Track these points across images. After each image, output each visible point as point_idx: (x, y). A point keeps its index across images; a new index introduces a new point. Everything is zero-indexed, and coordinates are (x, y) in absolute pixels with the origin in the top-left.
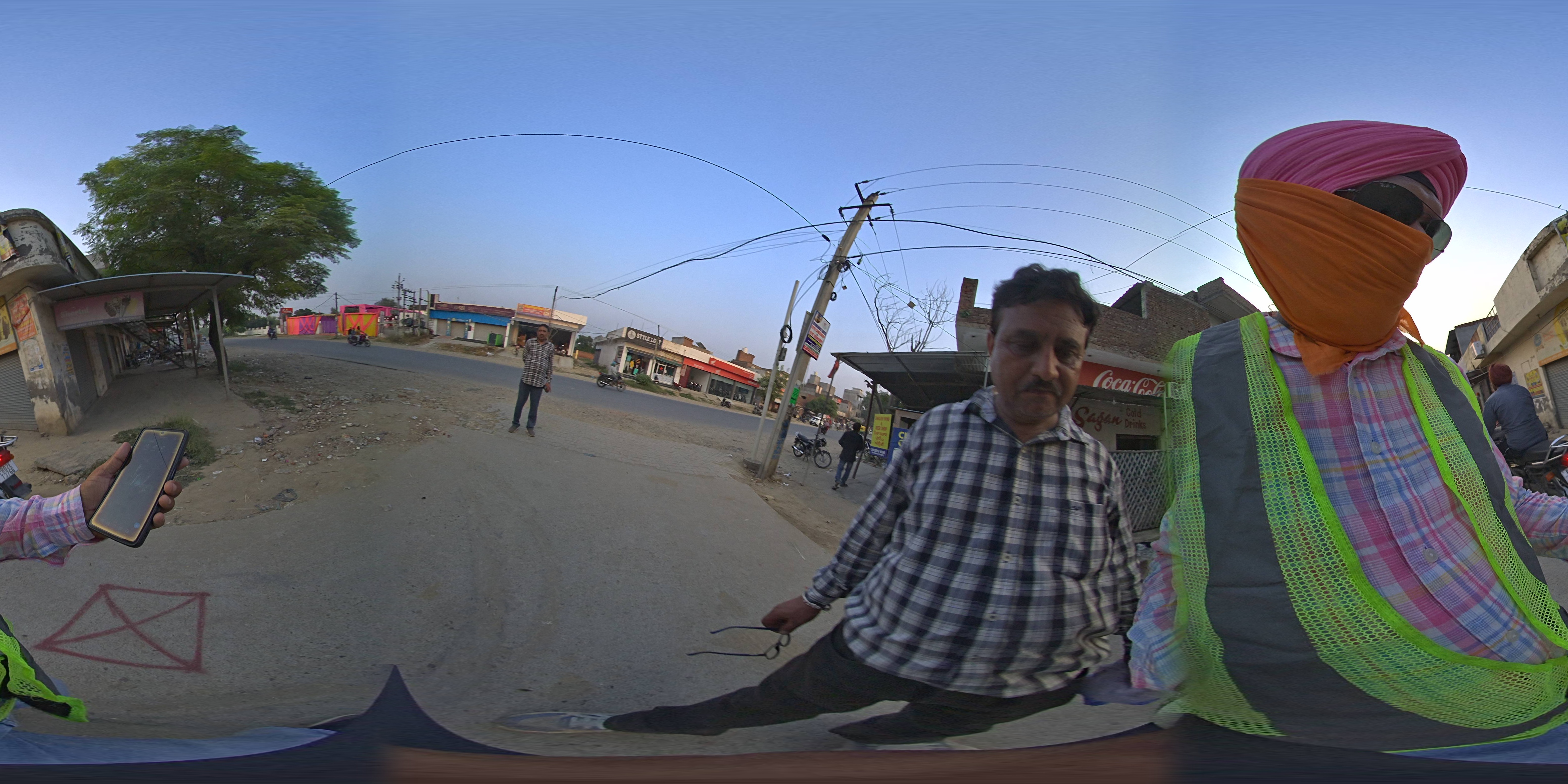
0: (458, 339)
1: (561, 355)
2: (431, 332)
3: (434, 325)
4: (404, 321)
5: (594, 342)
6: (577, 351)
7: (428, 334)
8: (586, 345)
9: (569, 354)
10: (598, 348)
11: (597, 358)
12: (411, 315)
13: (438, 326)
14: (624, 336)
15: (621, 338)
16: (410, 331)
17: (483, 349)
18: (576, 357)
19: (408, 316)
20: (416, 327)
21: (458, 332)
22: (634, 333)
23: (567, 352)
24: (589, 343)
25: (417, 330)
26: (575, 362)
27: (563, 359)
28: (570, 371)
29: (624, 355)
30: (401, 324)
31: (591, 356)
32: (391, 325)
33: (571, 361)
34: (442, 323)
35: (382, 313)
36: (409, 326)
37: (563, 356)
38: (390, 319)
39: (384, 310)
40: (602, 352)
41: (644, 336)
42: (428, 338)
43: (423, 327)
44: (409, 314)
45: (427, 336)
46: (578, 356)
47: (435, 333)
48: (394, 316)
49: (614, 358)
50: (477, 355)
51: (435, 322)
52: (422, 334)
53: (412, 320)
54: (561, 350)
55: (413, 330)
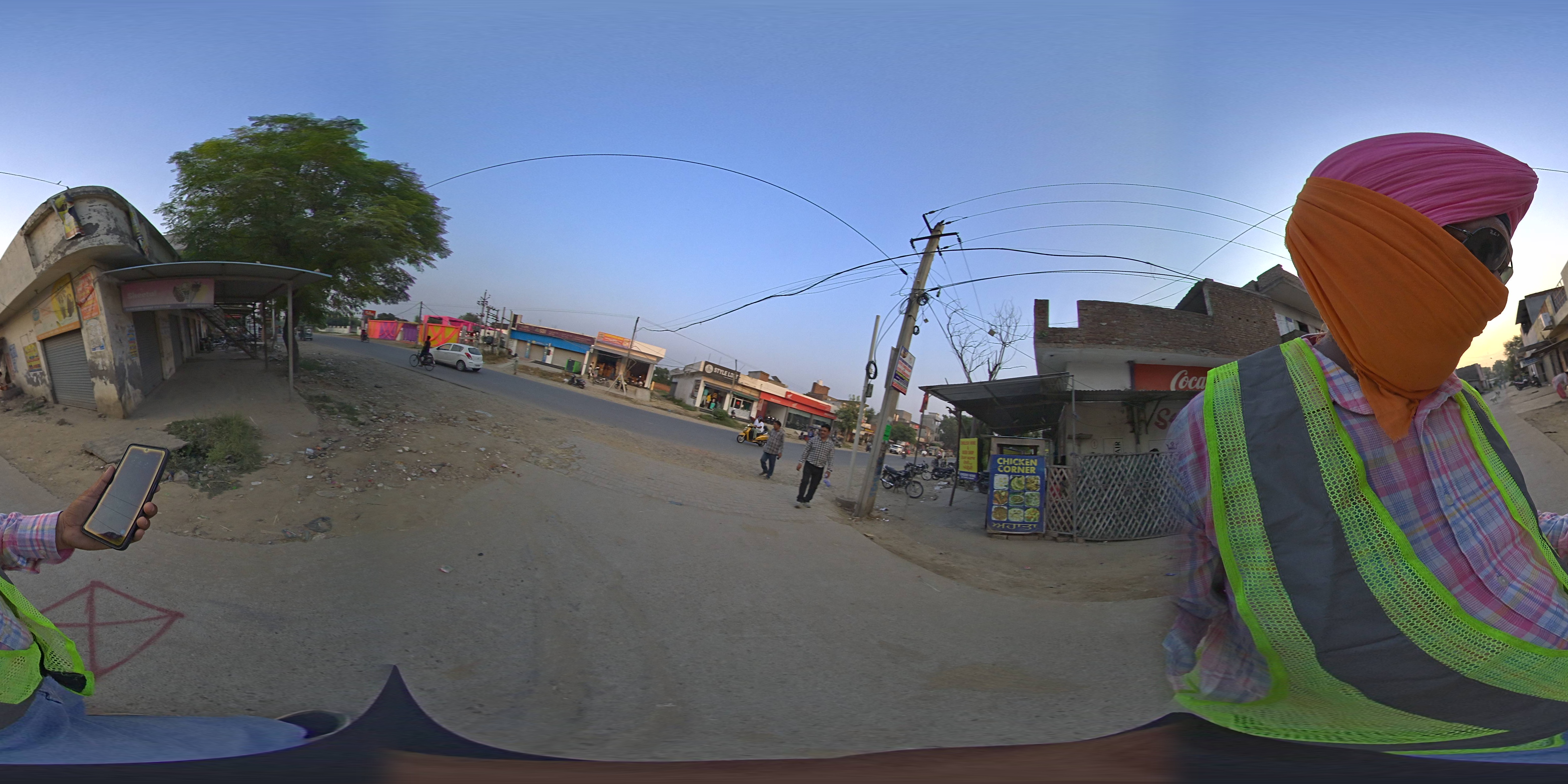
0: (536, 362)
1: (638, 386)
2: (510, 352)
3: (514, 346)
4: (485, 338)
5: (672, 374)
6: (653, 383)
7: (507, 354)
8: (662, 377)
9: (645, 386)
10: (674, 380)
11: (673, 391)
12: (492, 333)
13: (517, 347)
14: (701, 370)
15: (699, 372)
16: (489, 349)
17: (561, 375)
18: (652, 389)
19: (489, 333)
20: (496, 346)
21: (537, 355)
22: (712, 367)
23: (644, 384)
24: (665, 375)
25: (496, 348)
26: (652, 394)
27: (639, 390)
28: (646, 404)
29: (701, 389)
30: (481, 341)
31: (667, 389)
32: (472, 340)
33: (647, 393)
34: (522, 344)
35: (465, 328)
36: (489, 344)
37: (640, 387)
38: (472, 335)
39: (467, 325)
40: (678, 386)
41: (721, 371)
42: (506, 358)
43: (502, 346)
44: (490, 331)
45: (505, 356)
46: (654, 387)
47: (513, 354)
48: (475, 332)
49: (691, 392)
50: (555, 380)
51: (515, 343)
52: (501, 353)
53: (492, 338)
54: (638, 381)
55: (492, 348)
